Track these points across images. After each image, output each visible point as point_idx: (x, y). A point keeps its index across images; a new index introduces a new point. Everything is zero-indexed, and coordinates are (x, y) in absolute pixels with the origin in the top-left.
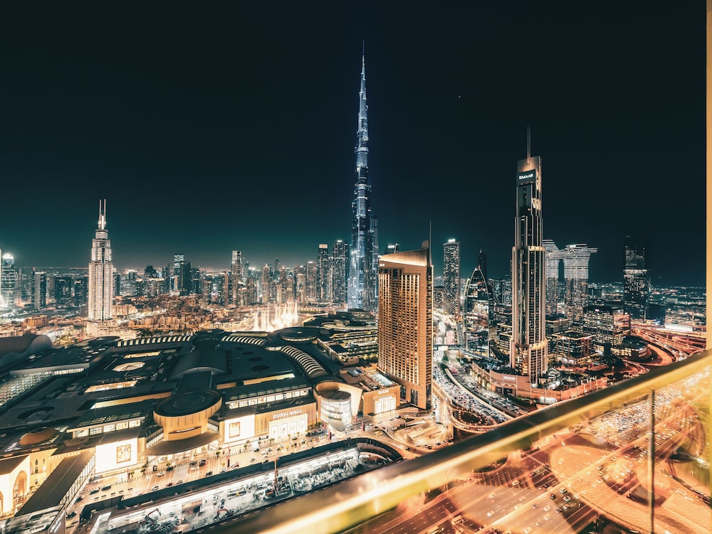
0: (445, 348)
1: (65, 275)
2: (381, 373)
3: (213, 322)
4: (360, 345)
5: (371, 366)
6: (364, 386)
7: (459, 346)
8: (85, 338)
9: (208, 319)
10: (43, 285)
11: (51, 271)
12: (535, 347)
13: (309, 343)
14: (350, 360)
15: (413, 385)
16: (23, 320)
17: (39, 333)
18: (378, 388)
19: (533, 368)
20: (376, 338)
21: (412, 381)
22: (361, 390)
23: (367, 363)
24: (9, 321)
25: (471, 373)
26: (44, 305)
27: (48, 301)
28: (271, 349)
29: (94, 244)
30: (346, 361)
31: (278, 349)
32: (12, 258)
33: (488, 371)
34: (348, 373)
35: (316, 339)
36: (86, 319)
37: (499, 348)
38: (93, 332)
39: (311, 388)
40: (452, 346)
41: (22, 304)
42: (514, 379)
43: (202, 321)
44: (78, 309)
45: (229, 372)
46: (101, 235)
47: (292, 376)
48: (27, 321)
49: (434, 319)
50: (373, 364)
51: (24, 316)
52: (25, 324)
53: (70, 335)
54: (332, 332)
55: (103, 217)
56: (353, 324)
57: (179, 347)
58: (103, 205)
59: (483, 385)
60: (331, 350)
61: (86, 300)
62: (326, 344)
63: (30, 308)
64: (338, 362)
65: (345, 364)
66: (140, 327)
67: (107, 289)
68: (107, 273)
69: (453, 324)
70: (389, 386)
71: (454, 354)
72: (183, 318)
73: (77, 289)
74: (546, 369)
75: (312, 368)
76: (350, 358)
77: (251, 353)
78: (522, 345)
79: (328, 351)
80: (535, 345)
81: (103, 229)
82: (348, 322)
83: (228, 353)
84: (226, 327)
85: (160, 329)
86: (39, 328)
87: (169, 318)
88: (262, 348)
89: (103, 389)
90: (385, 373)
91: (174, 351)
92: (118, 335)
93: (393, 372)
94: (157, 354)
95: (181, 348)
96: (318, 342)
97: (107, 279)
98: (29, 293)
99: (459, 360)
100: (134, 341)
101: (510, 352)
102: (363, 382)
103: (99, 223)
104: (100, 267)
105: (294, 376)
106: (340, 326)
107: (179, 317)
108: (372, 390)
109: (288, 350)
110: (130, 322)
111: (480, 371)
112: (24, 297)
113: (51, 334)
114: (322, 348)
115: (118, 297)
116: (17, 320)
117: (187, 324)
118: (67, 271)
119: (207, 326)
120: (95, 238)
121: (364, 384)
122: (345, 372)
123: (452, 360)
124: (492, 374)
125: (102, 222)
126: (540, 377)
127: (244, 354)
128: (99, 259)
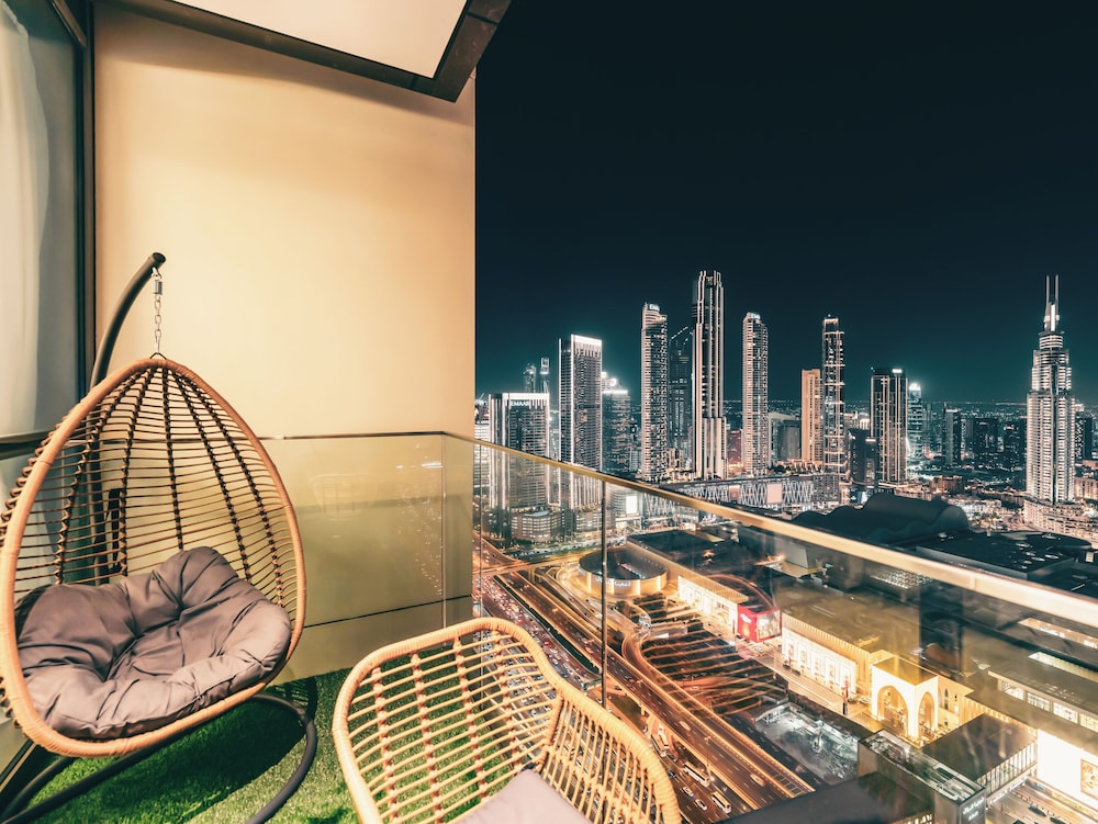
1: (988, 415)
8: (1022, 527)
10: (957, 429)
11: (968, 408)
16: (931, 478)
17: (951, 501)
24: (915, 476)
26: (958, 461)
27: (964, 455)
29: (1036, 360)
32: (919, 389)
36: (1022, 494)
41: (932, 455)
44: (1009, 474)
46: (1051, 342)
48: (936, 480)
51: (933, 473)
52: (933, 485)
53: (994, 515)
55: (1053, 307)
58: (1053, 284)
61: (1023, 461)
63: (939, 461)
67: (1062, 444)
68: (1063, 413)
73: (1007, 441)
81: (1053, 329)
86: (953, 494)
89: (1053, 632)
92: (1087, 537)
97: (1062, 425)
98: (939, 440)
103: (1047, 319)
104: (1047, 403)
112: (934, 447)
113: (968, 508)
115: (1087, 463)
116: (925, 477)
118: (992, 408)
120: (1038, 349)
125: (1052, 317)
128: (1045, 387)
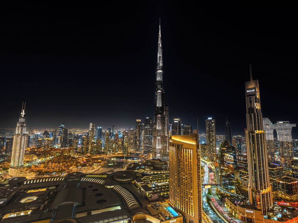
0: (209, 187)
2: (171, 206)
3: (77, 166)
4: (159, 184)
5: (165, 201)
6: (161, 217)
7: (217, 185)
9: (75, 164)
12: (264, 191)
13: (129, 183)
14: (153, 197)
15: (190, 217)
18: (170, 218)
19: (264, 205)
20: (168, 180)
21: (190, 214)
22: (160, 221)
23: (163, 199)
25: (225, 205)
28: (109, 187)
29: (18, 125)
30: (151, 197)
31: (112, 187)
33: (236, 205)
34: (152, 206)
35: (133, 180)
37: (241, 187)
38: (12, 173)
39: (130, 219)
40: (213, 185)
42: (252, 212)
43: (71, 165)
45: (84, 204)
46: (22, 120)
47: (119, 208)
49: (202, 164)
50: (166, 200)
54: (143, 175)
55: (24, 111)
56: (155, 169)
57: (57, 184)
58: (24, 104)
59: (234, 214)
60: (142, 189)
62: (139, 184)
64: (146, 198)
65: (150, 199)
66: (38, 169)
68: (23, 140)
69: (213, 168)
70: (175, 217)
71: (214, 190)
72: (61, 164)
74: (272, 205)
75: (131, 203)
76: (153, 195)
77: (97, 190)
78: (256, 191)
79: (140, 189)
80: (264, 190)
81: (23, 117)
82: (152, 168)
83: (84, 189)
84: (84, 171)
85: (49, 170)
87: (53, 164)
88: (103, 186)
90: (173, 206)
91: (54, 188)
93: (178, 207)
94: (45, 190)
95: (59, 185)
96: (135, 182)
99: (217, 195)
100: (34, 180)
101: (248, 189)
102: (161, 213)
104: (19, 138)
105: (120, 209)
106: (148, 171)
107: (59, 163)
108: (166, 220)
109: (118, 188)
110: (33, 166)
111: (231, 204)
114: (137, 186)
117: (63, 167)
119: (73, 169)
120: (18, 122)
121: (162, 215)
122: (150, 206)
123: (214, 195)
124: (238, 207)
125: (23, 113)
126: (268, 211)
127: (93, 190)
128: (19, 133)
